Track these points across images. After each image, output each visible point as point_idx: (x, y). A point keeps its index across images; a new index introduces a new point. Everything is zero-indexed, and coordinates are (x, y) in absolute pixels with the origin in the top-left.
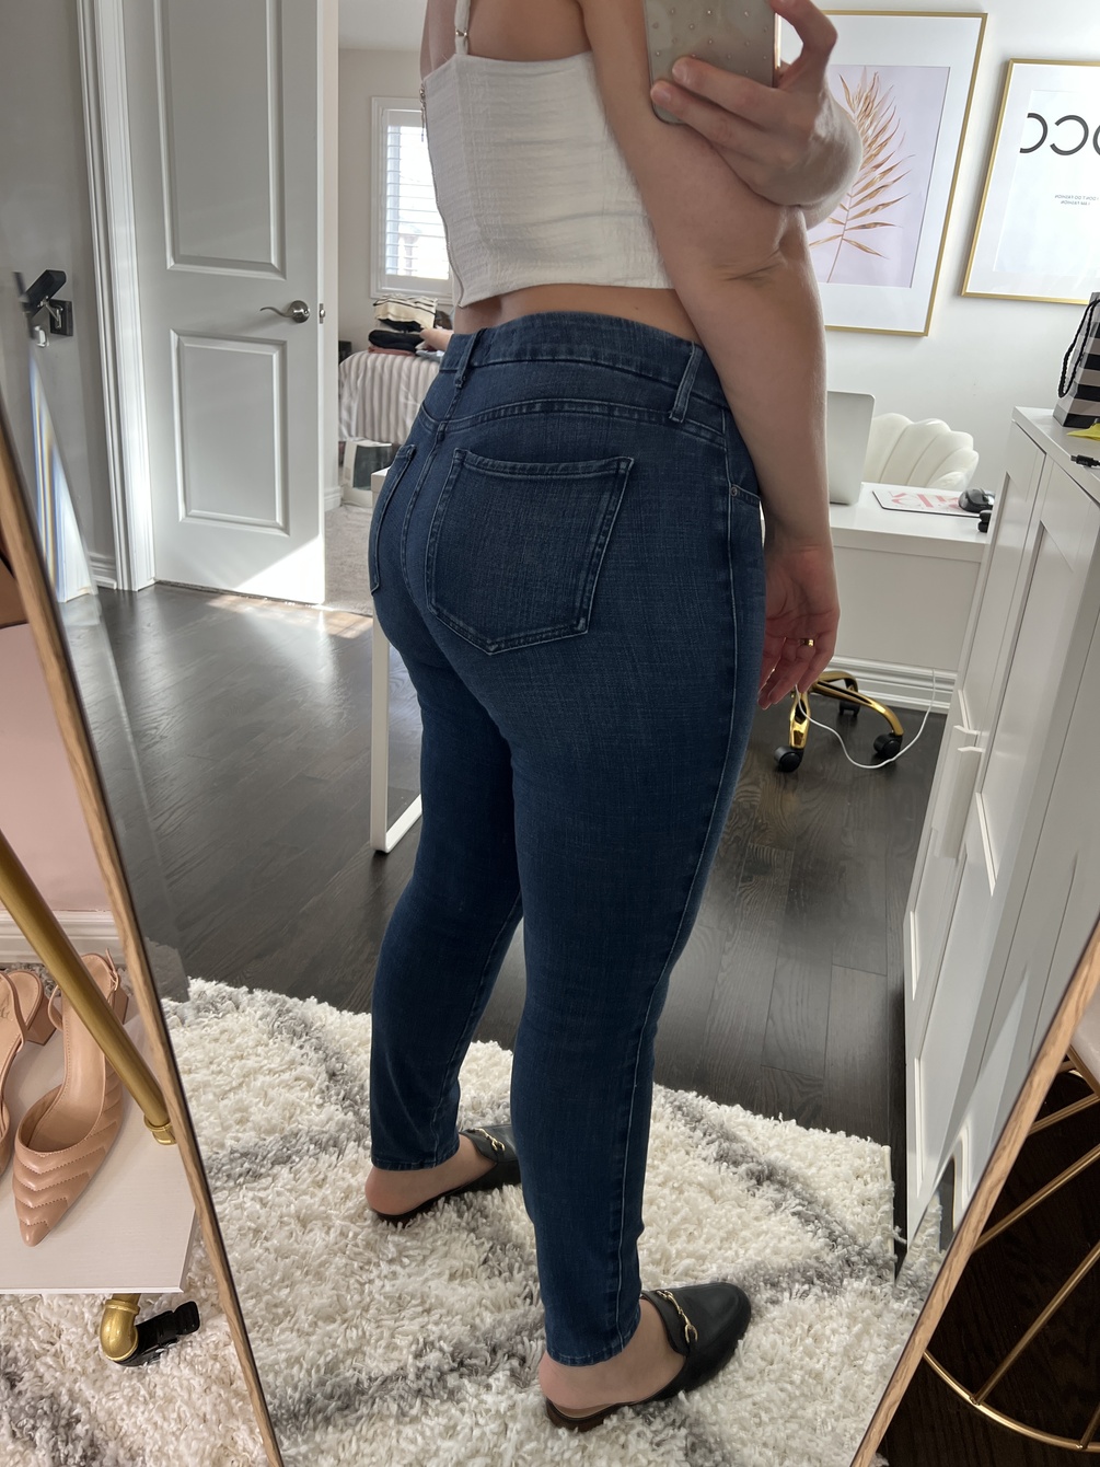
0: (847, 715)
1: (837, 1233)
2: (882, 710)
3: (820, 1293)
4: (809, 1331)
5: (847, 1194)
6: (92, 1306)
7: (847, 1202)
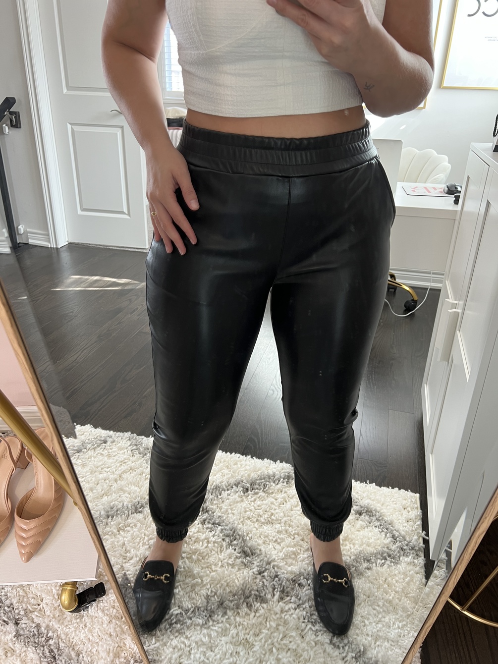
0: (391, 292)
1: (396, 536)
2: (407, 289)
3: (390, 564)
4: (385, 581)
5: (400, 518)
6: (56, 586)
7: (400, 521)
